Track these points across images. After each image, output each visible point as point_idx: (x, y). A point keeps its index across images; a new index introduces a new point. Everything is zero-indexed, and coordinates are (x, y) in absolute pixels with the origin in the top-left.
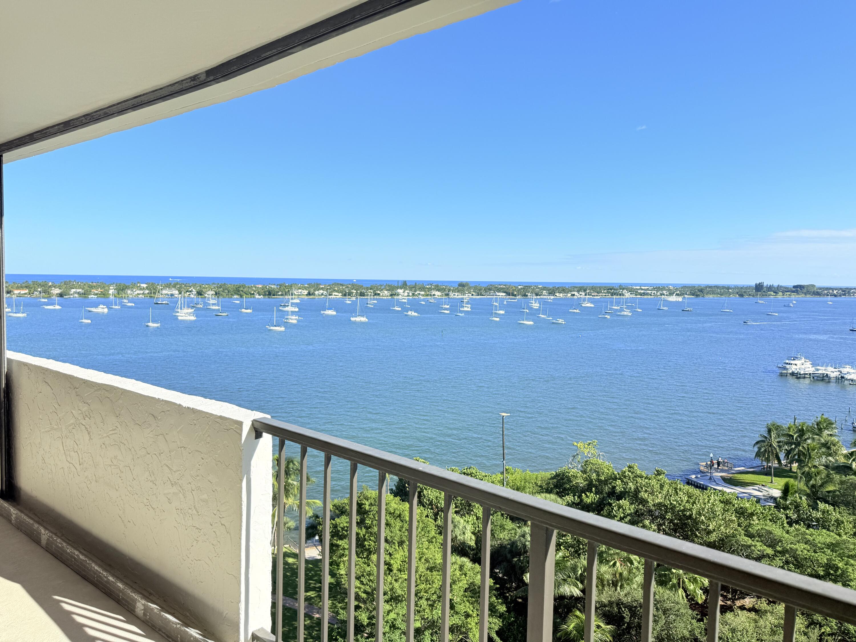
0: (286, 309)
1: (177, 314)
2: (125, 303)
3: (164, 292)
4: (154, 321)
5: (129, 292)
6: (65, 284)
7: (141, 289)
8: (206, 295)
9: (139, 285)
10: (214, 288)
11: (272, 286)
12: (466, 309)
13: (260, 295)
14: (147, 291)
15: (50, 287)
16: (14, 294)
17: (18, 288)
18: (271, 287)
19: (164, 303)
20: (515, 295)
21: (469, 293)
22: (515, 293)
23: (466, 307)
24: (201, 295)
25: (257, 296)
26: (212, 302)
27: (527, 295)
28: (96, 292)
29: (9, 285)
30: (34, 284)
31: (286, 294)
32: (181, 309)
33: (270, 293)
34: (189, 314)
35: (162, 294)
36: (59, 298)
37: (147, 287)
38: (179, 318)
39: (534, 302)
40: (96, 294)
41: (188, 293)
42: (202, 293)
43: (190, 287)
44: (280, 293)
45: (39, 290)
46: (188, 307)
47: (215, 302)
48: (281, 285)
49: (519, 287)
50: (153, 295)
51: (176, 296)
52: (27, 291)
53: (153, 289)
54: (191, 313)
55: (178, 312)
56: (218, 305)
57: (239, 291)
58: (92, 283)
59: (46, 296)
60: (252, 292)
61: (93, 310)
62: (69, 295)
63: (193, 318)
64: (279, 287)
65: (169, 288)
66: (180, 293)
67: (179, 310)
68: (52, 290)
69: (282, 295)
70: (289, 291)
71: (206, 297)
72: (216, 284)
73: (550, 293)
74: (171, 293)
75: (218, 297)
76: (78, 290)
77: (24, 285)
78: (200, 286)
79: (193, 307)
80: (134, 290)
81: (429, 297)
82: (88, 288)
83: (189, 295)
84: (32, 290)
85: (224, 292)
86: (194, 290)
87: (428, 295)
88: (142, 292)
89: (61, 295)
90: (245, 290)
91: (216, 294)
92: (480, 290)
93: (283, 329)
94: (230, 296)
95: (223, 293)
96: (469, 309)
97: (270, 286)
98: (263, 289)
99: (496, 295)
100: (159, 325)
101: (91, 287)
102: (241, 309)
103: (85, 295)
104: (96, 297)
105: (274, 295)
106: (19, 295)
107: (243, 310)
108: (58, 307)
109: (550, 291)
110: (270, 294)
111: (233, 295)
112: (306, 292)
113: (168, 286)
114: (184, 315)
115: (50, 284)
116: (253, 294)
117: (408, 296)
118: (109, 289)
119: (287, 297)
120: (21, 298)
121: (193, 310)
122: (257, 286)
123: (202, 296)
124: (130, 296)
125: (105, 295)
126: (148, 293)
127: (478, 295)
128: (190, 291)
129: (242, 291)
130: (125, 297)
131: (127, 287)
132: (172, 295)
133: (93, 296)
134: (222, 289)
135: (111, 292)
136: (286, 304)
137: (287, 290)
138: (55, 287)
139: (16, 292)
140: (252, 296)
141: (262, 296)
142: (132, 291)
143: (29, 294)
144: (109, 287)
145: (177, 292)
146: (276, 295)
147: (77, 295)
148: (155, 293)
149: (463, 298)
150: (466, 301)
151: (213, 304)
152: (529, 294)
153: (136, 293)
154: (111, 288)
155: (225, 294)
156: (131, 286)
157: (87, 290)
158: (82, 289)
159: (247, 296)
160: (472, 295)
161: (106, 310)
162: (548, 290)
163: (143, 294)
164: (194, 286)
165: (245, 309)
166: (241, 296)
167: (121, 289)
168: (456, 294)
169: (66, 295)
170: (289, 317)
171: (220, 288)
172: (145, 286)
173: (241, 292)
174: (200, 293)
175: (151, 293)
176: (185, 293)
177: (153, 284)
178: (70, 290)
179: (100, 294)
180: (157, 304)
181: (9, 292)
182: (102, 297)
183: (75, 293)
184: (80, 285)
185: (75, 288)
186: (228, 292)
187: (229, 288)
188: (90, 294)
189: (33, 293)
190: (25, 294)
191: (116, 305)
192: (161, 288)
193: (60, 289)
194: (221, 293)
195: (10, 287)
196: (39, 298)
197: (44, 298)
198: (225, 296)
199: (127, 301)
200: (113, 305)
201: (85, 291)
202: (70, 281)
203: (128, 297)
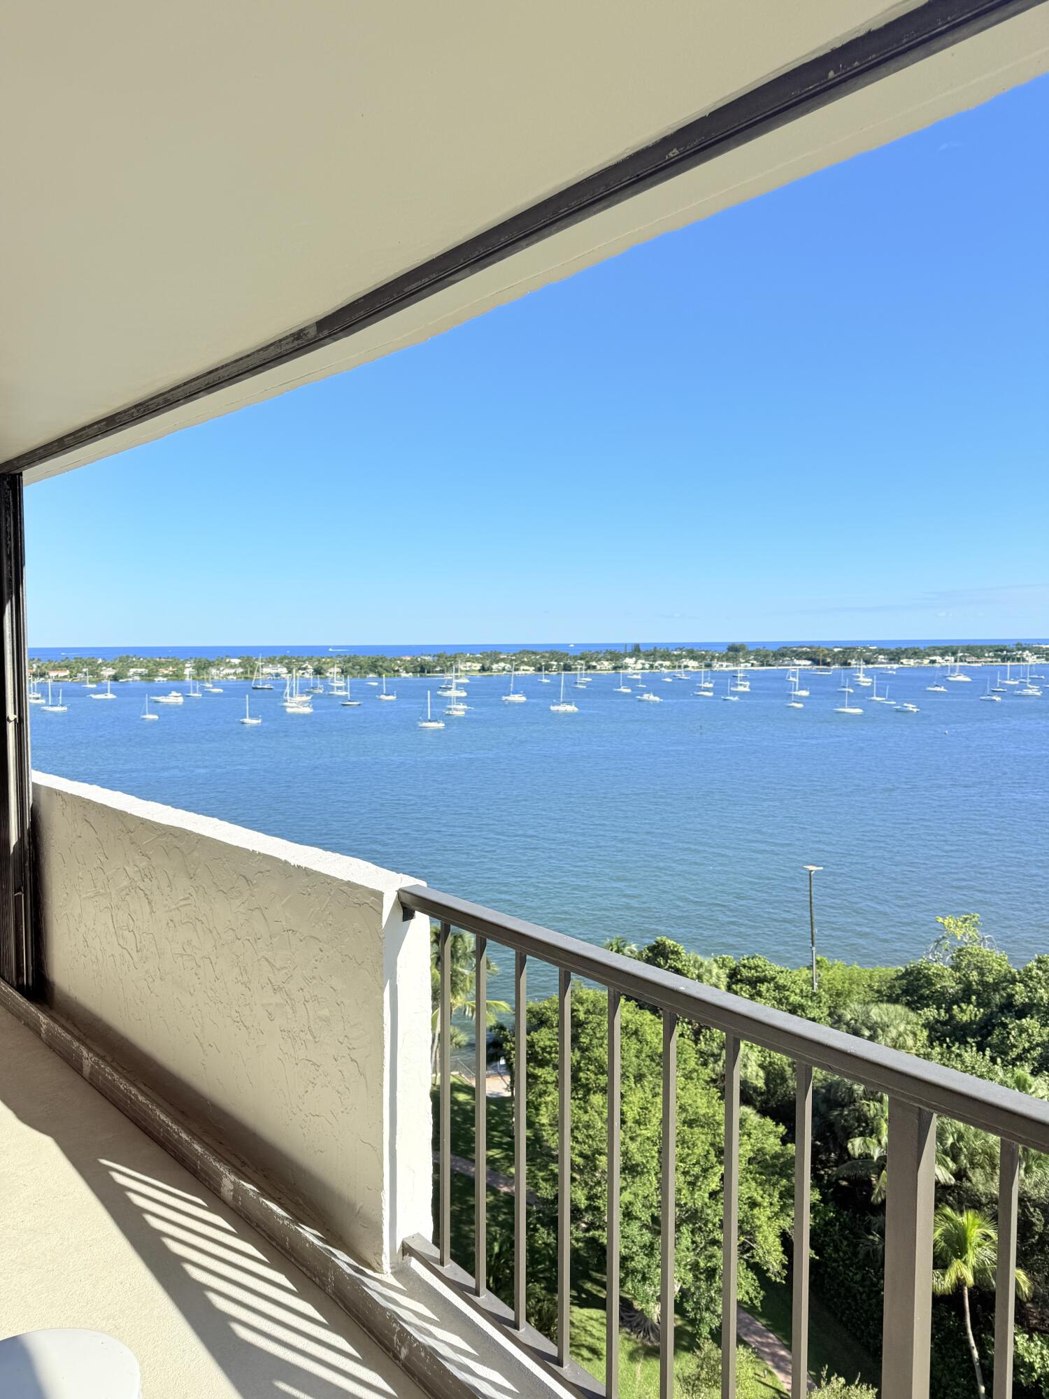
0: (448, 693)
1: (286, 704)
2: (209, 688)
3: (266, 670)
4: (251, 717)
5: (213, 671)
6: (121, 661)
7: (232, 667)
8: (328, 675)
9: (228, 660)
10: (340, 663)
11: (426, 658)
12: (740, 689)
13: (407, 672)
14: (240, 670)
15: (100, 665)
16: (49, 677)
17: (54, 669)
18: (425, 660)
19: (266, 687)
20: (828, 664)
21: (746, 662)
22: (829, 660)
23: (741, 685)
24: (320, 674)
25: (404, 674)
26: (337, 684)
27: (850, 664)
28: (166, 672)
29: (42, 665)
30: (76, 662)
31: (447, 671)
32: (291, 695)
33: (422, 669)
34: (303, 704)
35: (262, 674)
36: (113, 682)
37: (240, 663)
38: (289, 710)
39: (861, 675)
40: (166, 676)
41: (301, 672)
42: (322, 671)
43: (304, 662)
44: (438, 669)
45: (84, 670)
46: (301, 693)
47: (342, 684)
48: (439, 656)
49: (836, 650)
50: (249, 675)
51: (283, 676)
52: (67, 673)
53: (248, 665)
54: (306, 702)
55: (286, 701)
56: (346, 689)
57: (376, 667)
58: (160, 658)
59: (94, 680)
60: (396, 668)
61: (162, 699)
62: (126, 677)
63: (308, 710)
64: (436, 658)
65: (273, 664)
66: (290, 672)
67: (288, 698)
68: (101, 670)
69: (442, 671)
70: (451, 665)
71: (327, 677)
72: (342, 657)
73: (891, 660)
74: (276, 671)
75: (346, 677)
76: (140, 670)
77: (62, 663)
78: (319, 660)
79: (308, 693)
80: (221, 669)
81: (677, 670)
82: (154, 667)
83: (303, 674)
84: (74, 671)
85: (353, 668)
86: (309, 667)
87: (674, 667)
88: (232, 671)
89: (115, 678)
90: (385, 664)
91: (342, 672)
92: (766, 656)
93: (441, 725)
94: (363, 674)
95: (353, 671)
96: (747, 689)
97: (423, 657)
98: (411, 662)
99: (795, 665)
100: (260, 721)
101: (160, 665)
102: (379, 695)
103: (149, 677)
104: (165, 679)
105: (429, 672)
106: (57, 680)
107: (383, 697)
108: (110, 696)
109: (892, 657)
110: (422, 671)
111: (368, 673)
112: (478, 666)
113: (271, 661)
114: (294, 705)
115: (100, 661)
116: (398, 671)
117: (642, 669)
118: (185, 668)
119: (448, 675)
120: (60, 683)
121: (309, 698)
122: (404, 658)
123: (322, 676)
124: (216, 678)
125: (178, 676)
126: (242, 673)
127: (763, 665)
128: (305, 669)
129: (381, 666)
130: (208, 679)
131: (211, 664)
132: (277, 675)
133: (161, 679)
134: (350, 664)
135: (187, 672)
136: (449, 686)
137: (449, 663)
138: (106, 666)
139: (53, 674)
140: (396, 674)
141: (411, 674)
142: (218, 669)
143: (71, 677)
144: (184, 665)
145: (285, 670)
146: (433, 672)
147: (137, 678)
148: (252, 672)
149: (735, 671)
150: (742, 675)
151: (339, 688)
152: (853, 662)
153: (224, 672)
154: (187, 665)
155: (355, 672)
156: (216, 663)
157: (152, 669)
158: (146, 668)
159: (389, 674)
160: (753, 665)
161: (181, 700)
162: (887, 654)
163: (235, 674)
164: (310, 659)
165: (386, 695)
166: (380, 675)
167: (202, 667)
168: (725, 664)
169: (122, 678)
170: (453, 707)
171: (349, 662)
172: (236, 661)
173: (380, 669)
174: (318, 672)
175: (246, 673)
176: (297, 671)
177: (249, 659)
178: (128, 670)
179: (171, 676)
180: (256, 688)
181: (42, 675)
182: (174, 680)
183: (135, 674)
184: (142, 662)
185: (135, 667)
186: (361, 669)
187: (362, 663)
188: (157, 676)
189: (75, 676)
190: (65, 677)
191: (195, 691)
192: (261, 664)
193: (114, 668)
194: (350, 670)
195: (43, 668)
196: (85, 682)
197: (91, 682)
198: (356, 675)
199: (211, 686)
200: (191, 691)
201: (149, 670)
202: (128, 657)
203: (212, 679)
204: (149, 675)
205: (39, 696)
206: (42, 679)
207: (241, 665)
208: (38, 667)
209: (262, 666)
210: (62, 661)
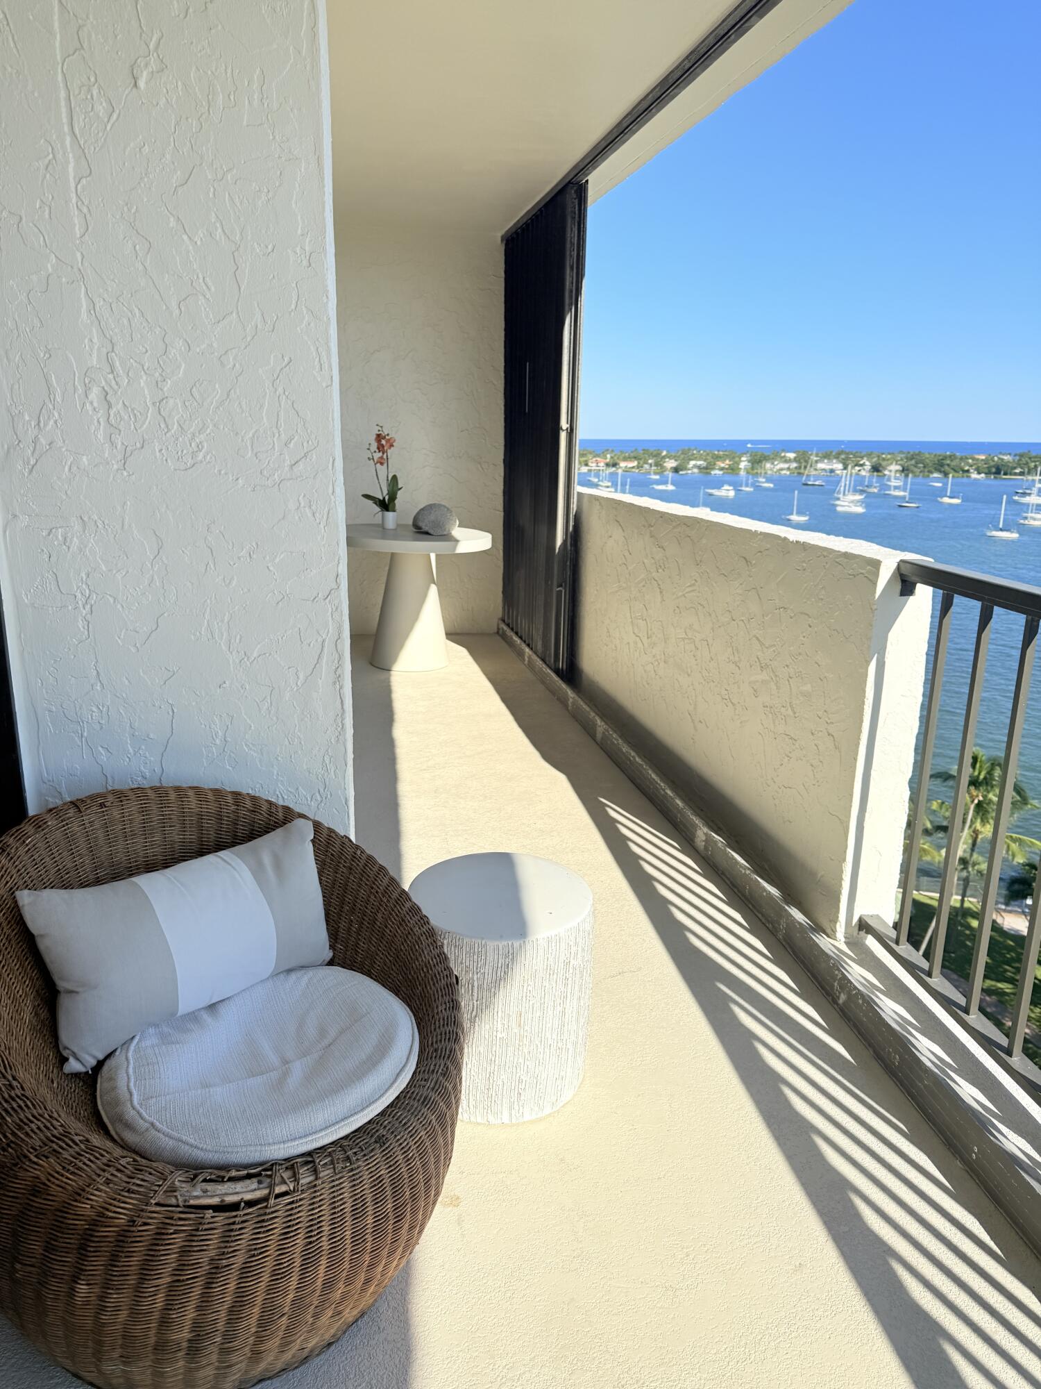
0: (1026, 500)
1: (838, 502)
2: (761, 482)
3: (820, 466)
4: (799, 513)
5: (768, 465)
6: (682, 453)
7: (786, 461)
8: (886, 472)
9: (783, 454)
10: (902, 460)
11: (1005, 458)
13: (979, 473)
14: (794, 465)
15: (664, 457)
16: (620, 467)
17: (625, 459)
18: (1002, 459)
19: (817, 483)
24: (878, 471)
25: (974, 475)
26: (893, 483)
28: (722, 465)
29: (615, 455)
30: (644, 454)
31: (1029, 473)
32: (844, 494)
33: (998, 470)
34: (856, 503)
35: (816, 470)
36: (674, 474)
37: (795, 458)
38: (839, 509)
40: (722, 469)
41: (857, 468)
42: (881, 469)
43: (862, 458)
44: (1018, 471)
45: (650, 461)
46: (855, 491)
47: (900, 483)
48: (1021, 456)
50: (802, 471)
51: (838, 472)
52: (635, 463)
53: (803, 460)
54: (858, 501)
55: (838, 499)
56: (905, 490)
57: (942, 465)
58: (718, 451)
59: (658, 471)
60: (966, 468)
61: (715, 492)
62: (686, 469)
63: (860, 510)
64: (1018, 458)
65: (829, 459)
66: (845, 468)
67: (841, 496)
68: (665, 462)
69: (1022, 474)
70: (1036, 467)
71: (885, 475)
72: (904, 453)
74: (831, 467)
75: (907, 476)
76: (699, 463)
77: (632, 455)
78: (879, 456)
79: (862, 492)
80: (776, 463)
82: (712, 460)
83: (859, 471)
84: (641, 462)
85: (916, 467)
86: (867, 463)
88: (786, 466)
89: (676, 470)
90: (953, 464)
91: (903, 471)
93: (1015, 536)
94: (926, 474)
95: (915, 470)
97: (1002, 457)
98: (986, 461)
100: (806, 518)
101: (718, 458)
102: (942, 497)
103: (706, 470)
104: (721, 472)
105: (1005, 474)
106: (626, 470)
107: (946, 500)
108: (671, 487)
110: (998, 472)
111: (932, 473)
113: (827, 456)
114: (846, 504)
115: (664, 453)
116: (968, 471)
118: (741, 461)
119: (1030, 478)
120: (628, 473)
121: (862, 497)
122: (977, 457)
123: (880, 474)
124: (769, 472)
125: (733, 470)
126: (796, 468)
128: (862, 465)
129: (948, 465)
130: (761, 473)
131: (766, 458)
132: (832, 471)
133: (717, 472)
134: (913, 462)
135: (742, 465)
136: (1028, 491)
137: (1032, 465)
138: (669, 457)
139: (623, 464)
140: (965, 474)
141: (983, 475)
142: (773, 464)
143: (638, 468)
144: (740, 458)
145: (840, 466)
146: (1011, 474)
147: (696, 470)
148: (805, 467)
151: (896, 488)
153: (778, 467)
154: (743, 459)
155: (917, 471)
156: (772, 456)
157: (710, 462)
158: (705, 460)
159: (956, 475)
161: (732, 494)
163: (789, 468)
164: (869, 456)
165: (950, 497)
166: (946, 475)
167: (758, 460)
169: (682, 470)
170: (1030, 515)
171: (911, 459)
172: (791, 455)
173: (946, 468)
174: (876, 469)
175: (800, 468)
176: (853, 468)
177: (805, 453)
178: (688, 463)
179: (727, 469)
180: (807, 485)
181: (615, 465)
182: (729, 473)
183: (695, 466)
184: (701, 455)
185: (695, 459)
186: (924, 467)
187: (927, 461)
188: (714, 469)
189: (642, 467)
190: (633, 467)
191: (747, 486)
192: (815, 459)
193: (676, 460)
194: (912, 468)
195: (616, 458)
196: (649, 473)
197: (656, 473)
198: (918, 474)
199: (764, 480)
200: (744, 485)
201: (708, 463)
202: (689, 450)
203: (766, 473)
204: (706, 468)
205: (609, 484)
206: (614, 469)
207: (795, 460)
208: (612, 457)
209: (817, 462)
210: (632, 452)
